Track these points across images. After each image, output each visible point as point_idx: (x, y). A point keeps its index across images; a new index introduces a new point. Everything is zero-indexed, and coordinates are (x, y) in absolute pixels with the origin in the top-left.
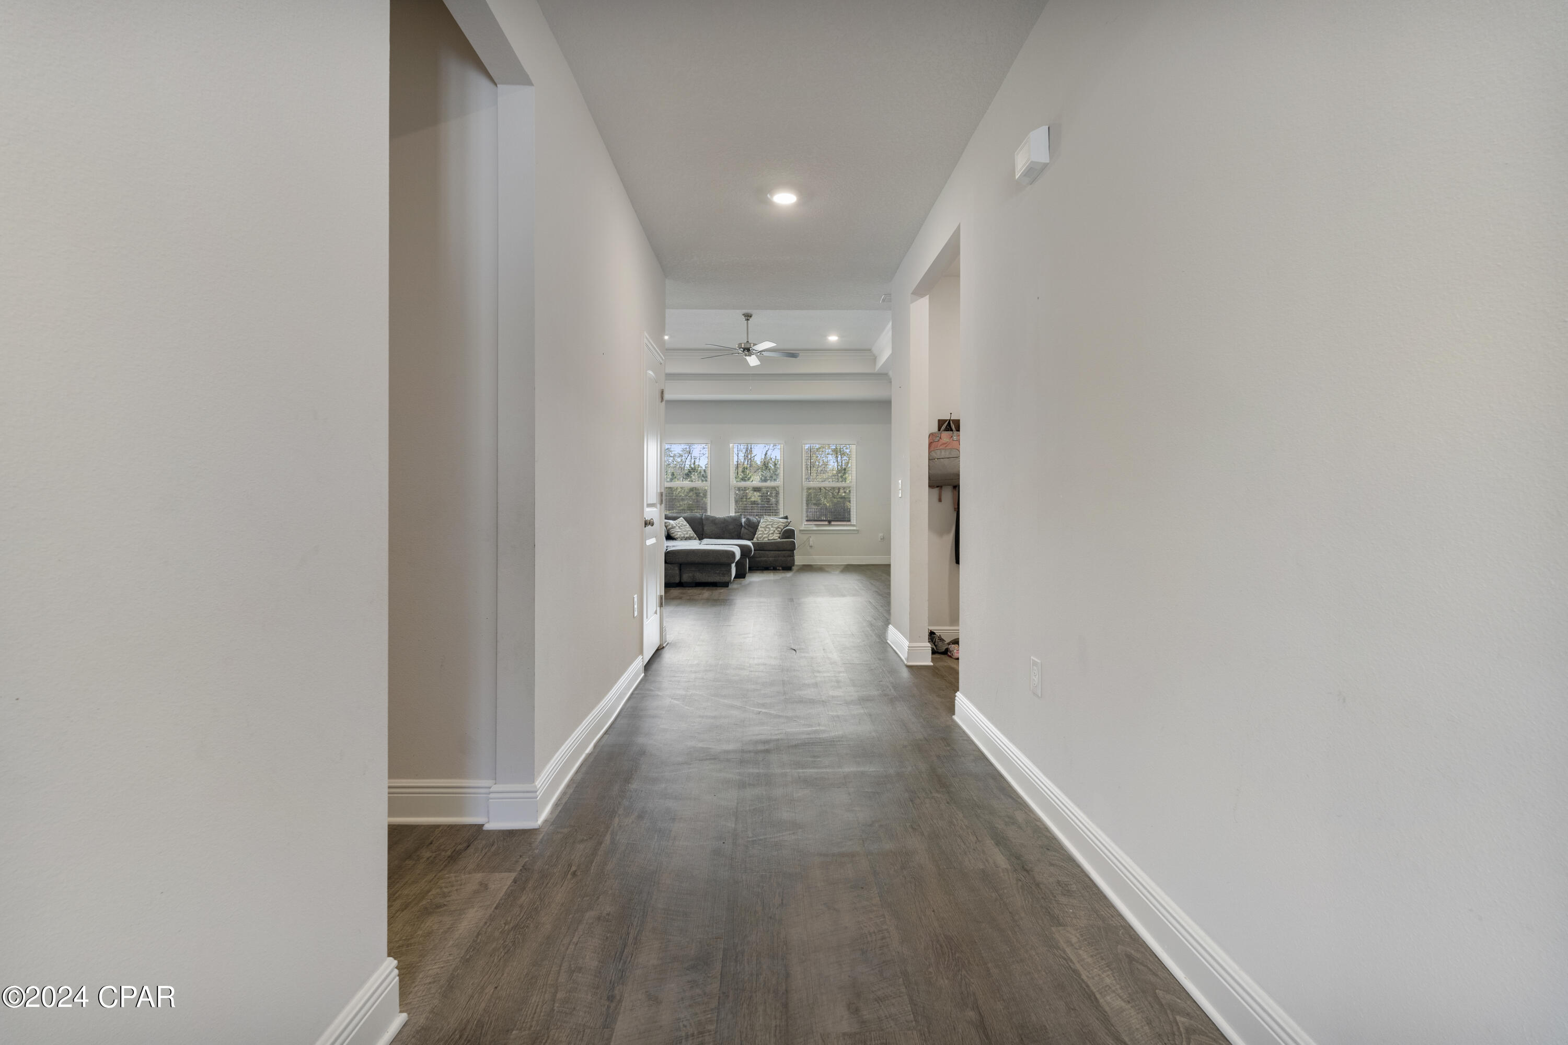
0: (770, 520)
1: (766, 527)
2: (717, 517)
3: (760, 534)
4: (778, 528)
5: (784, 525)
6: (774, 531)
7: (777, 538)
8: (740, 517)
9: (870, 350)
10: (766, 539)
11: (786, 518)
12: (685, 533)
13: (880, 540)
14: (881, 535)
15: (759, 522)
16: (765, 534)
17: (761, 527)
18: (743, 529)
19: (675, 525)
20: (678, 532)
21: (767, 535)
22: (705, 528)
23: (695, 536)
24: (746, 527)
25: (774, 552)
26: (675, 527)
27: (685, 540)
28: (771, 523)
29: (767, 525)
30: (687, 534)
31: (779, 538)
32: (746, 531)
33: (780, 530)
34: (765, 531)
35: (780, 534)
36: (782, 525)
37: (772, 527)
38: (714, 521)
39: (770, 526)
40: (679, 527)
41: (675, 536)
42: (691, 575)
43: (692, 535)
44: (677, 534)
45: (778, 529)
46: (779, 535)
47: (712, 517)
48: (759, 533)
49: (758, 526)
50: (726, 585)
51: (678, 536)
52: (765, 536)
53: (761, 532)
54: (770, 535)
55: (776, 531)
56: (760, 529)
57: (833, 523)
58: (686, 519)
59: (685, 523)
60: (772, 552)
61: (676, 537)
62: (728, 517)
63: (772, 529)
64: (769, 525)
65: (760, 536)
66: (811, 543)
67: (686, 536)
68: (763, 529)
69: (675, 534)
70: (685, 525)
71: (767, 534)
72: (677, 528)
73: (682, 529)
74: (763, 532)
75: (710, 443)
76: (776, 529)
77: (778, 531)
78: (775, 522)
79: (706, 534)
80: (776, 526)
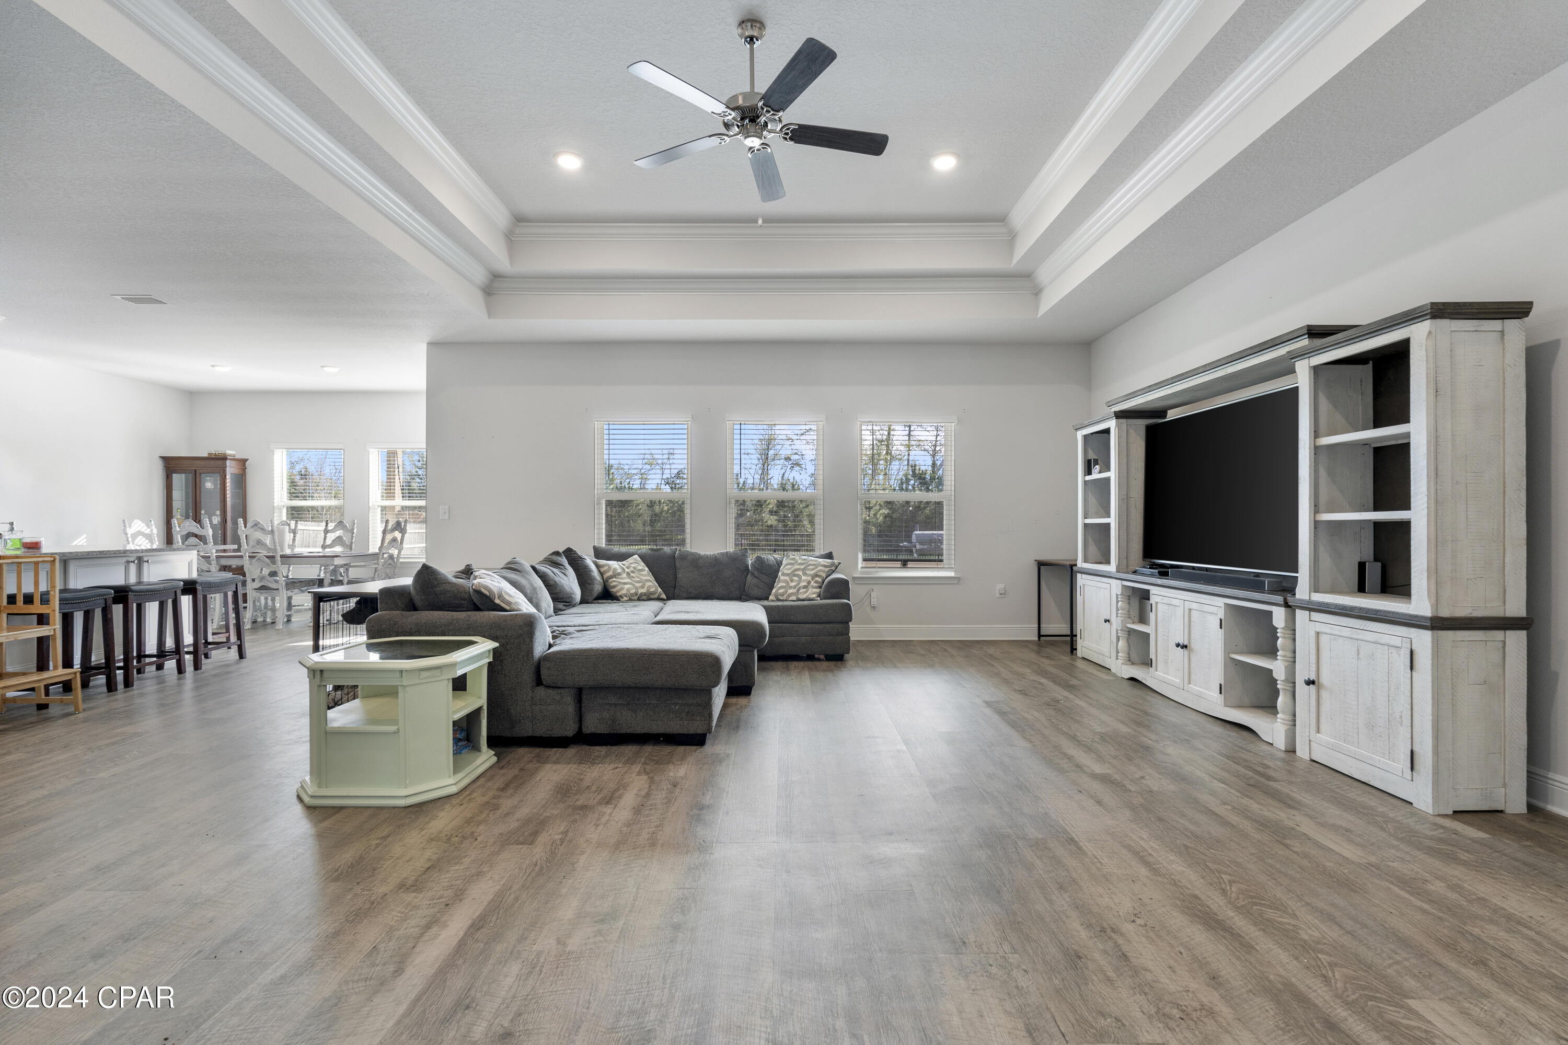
0: (799, 561)
1: (793, 574)
2: (702, 553)
3: (781, 587)
4: (817, 576)
5: (827, 569)
6: (809, 583)
7: (814, 596)
8: (744, 555)
9: (1001, 219)
10: (794, 598)
11: (829, 556)
12: (637, 585)
13: (998, 595)
14: (1000, 586)
15: (779, 564)
16: (791, 588)
17: (783, 574)
18: (749, 576)
19: (619, 571)
20: (625, 584)
21: (795, 591)
22: (679, 576)
23: (660, 590)
24: (756, 573)
25: (810, 625)
26: (619, 574)
27: (639, 599)
28: (803, 567)
29: (796, 570)
30: (642, 587)
31: (819, 596)
32: (755, 580)
33: (820, 580)
34: (792, 581)
35: (820, 587)
36: (824, 571)
37: (805, 574)
38: (696, 561)
39: (800, 573)
40: (628, 574)
41: (618, 591)
42: (606, 715)
43: (652, 590)
44: (622, 589)
45: (817, 579)
46: (818, 590)
47: (692, 554)
48: (780, 585)
49: (778, 572)
50: (698, 740)
51: (624, 592)
52: (791, 591)
53: (784, 584)
54: (802, 590)
55: (812, 583)
56: (782, 578)
57: (910, 564)
58: (643, 558)
59: (642, 565)
60: (807, 625)
61: (618, 594)
62: (722, 554)
63: (804, 578)
64: (798, 570)
65: (781, 591)
66: (874, 601)
67: (641, 591)
68: (787, 578)
69: (617, 588)
70: (640, 570)
71: (795, 587)
72: (625, 575)
73: (634, 578)
74: (788, 583)
75: (691, 419)
76: (813, 579)
77: (816, 582)
78: (810, 565)
79: (681, 587)
80: (812, 572)
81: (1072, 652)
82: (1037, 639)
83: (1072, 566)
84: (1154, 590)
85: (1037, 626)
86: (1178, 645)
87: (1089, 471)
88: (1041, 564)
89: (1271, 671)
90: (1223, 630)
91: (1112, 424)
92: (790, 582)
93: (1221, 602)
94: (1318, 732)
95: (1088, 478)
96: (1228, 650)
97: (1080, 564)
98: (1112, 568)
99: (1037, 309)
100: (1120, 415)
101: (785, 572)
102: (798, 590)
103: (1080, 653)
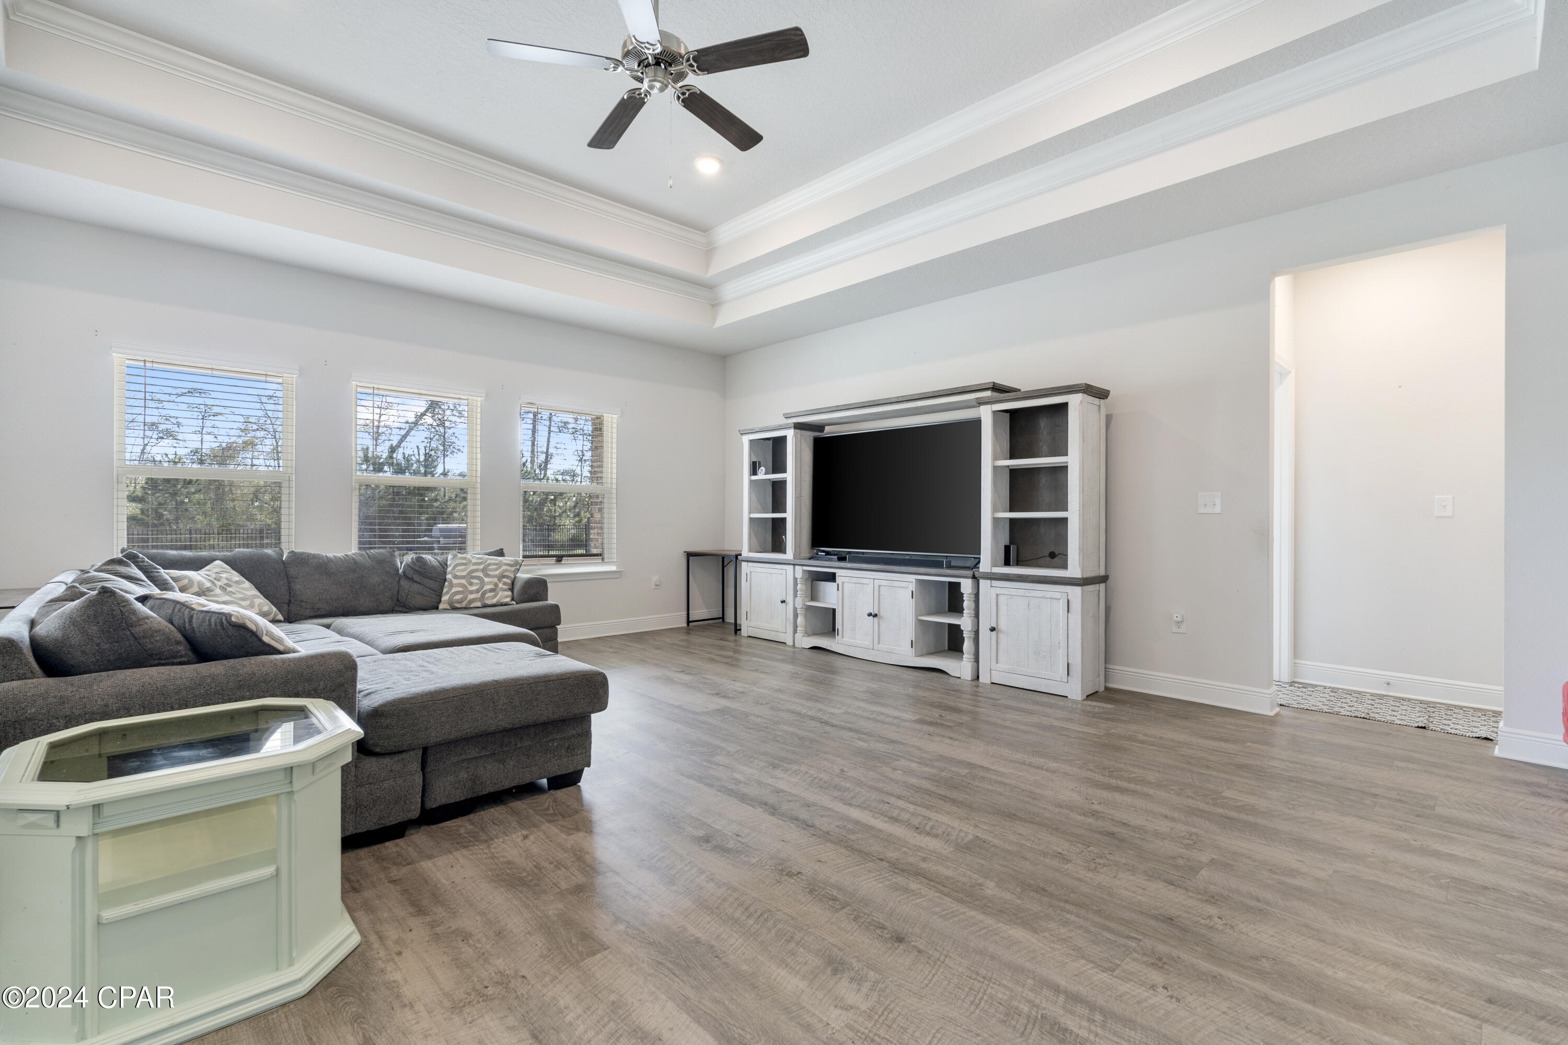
0: (474, 561)
1: (468, 576)
2: (330, 555)
3: (457, 593)
4: (504, 577)
5: (509, 569)
6: (496, 585)
8: (392, 556)
9: (704, 229)
10: (479, 604)
11: (500, 553)
12: (240, 603)
13: (653, 587)
14: (655, 578)
15: (444, 565)
16: (471, 592)
17: (455, 577)
18: (403, 581)
19: (208, 584)
21: (479, 595)
22: (298, 587)
23: (274, 609)
24: (413, 578)
26: (208, 590)
28: (481, 567)
29: (473, 571)
30: (251, 606)
31: (514, 600)
32: (414, 586)
33: (509, 581)
34: (471, 584)
35: (511, 589)
37: (488, 576)
38: (320, 566)
39: (480, 574)
40: (222, 588)
43: (264, 609)
45: (504, 580)
46: (511, 593)
47: (310, 556)
48: (454, 590)
49: (445, 573)
52: (471, 596)
53: (460, 589)
54: (487, 595)
55: (500, 585)
56: (454, 581)
57: (566, 560)
58: (233, 563)
59: (234, 574)
62: (361, 555)
63: (486, 580)
64: (476, 570)
65: (458, 597)
68: (463, 581)
70: (237, 582)
71: (477, 591)
72: (218, 591)
73: (234, 593)
74: (467, 587)
75: (298, 372)
76: (500, 580)
77: (505, 584)
78: (489, 565)
79: (302, 601)
80: (497, 573)
81: (736, 633)
82: (685, 625)
83: (736, 557)
84: (839, 572)
85: (686, 613)
86: (870, 615)
87: (754, 471)
88: (689, 555)
89: (960, 625)
90: (914, 600)
91: (790, 434)
92: (468, 586)
93: (912, 578)
94: (997, 663)
95: (754, 478)
96: (917, 615)
97: (745, 553)
98: (789, 555)
99: (714, 320)
100: (799, 426)
101: (458, 574)
102: (484, 594)
103: (744, 632)
